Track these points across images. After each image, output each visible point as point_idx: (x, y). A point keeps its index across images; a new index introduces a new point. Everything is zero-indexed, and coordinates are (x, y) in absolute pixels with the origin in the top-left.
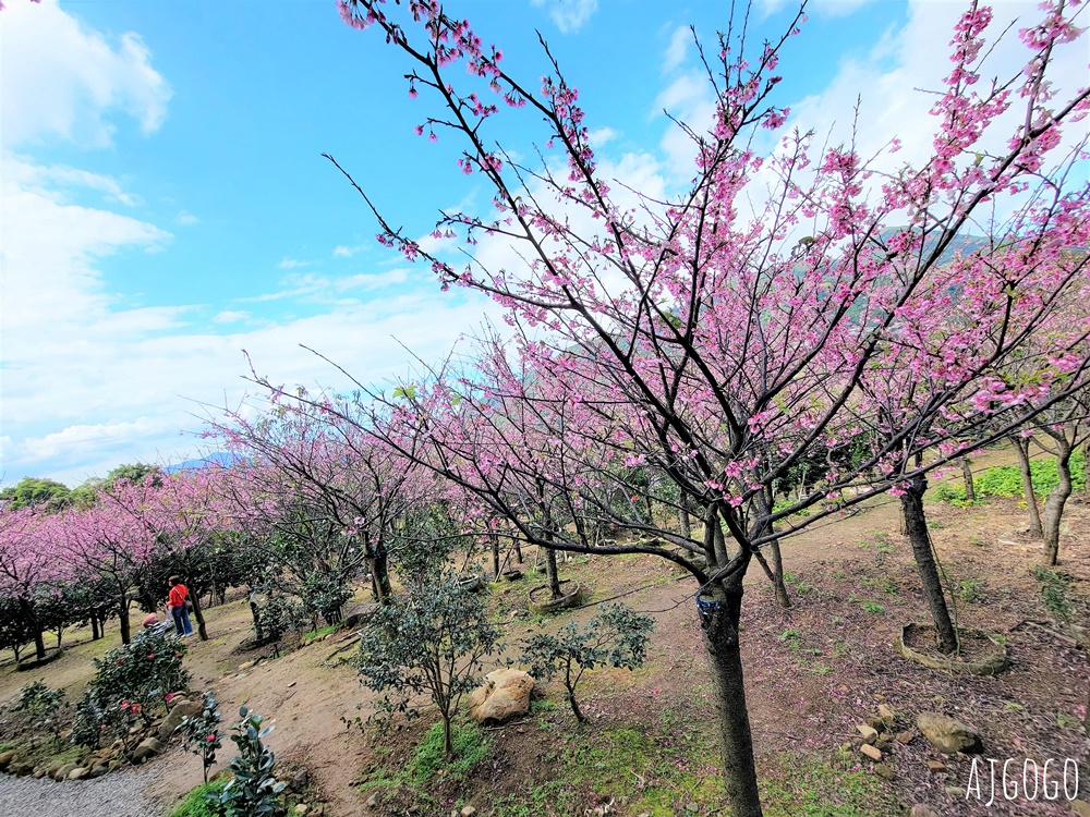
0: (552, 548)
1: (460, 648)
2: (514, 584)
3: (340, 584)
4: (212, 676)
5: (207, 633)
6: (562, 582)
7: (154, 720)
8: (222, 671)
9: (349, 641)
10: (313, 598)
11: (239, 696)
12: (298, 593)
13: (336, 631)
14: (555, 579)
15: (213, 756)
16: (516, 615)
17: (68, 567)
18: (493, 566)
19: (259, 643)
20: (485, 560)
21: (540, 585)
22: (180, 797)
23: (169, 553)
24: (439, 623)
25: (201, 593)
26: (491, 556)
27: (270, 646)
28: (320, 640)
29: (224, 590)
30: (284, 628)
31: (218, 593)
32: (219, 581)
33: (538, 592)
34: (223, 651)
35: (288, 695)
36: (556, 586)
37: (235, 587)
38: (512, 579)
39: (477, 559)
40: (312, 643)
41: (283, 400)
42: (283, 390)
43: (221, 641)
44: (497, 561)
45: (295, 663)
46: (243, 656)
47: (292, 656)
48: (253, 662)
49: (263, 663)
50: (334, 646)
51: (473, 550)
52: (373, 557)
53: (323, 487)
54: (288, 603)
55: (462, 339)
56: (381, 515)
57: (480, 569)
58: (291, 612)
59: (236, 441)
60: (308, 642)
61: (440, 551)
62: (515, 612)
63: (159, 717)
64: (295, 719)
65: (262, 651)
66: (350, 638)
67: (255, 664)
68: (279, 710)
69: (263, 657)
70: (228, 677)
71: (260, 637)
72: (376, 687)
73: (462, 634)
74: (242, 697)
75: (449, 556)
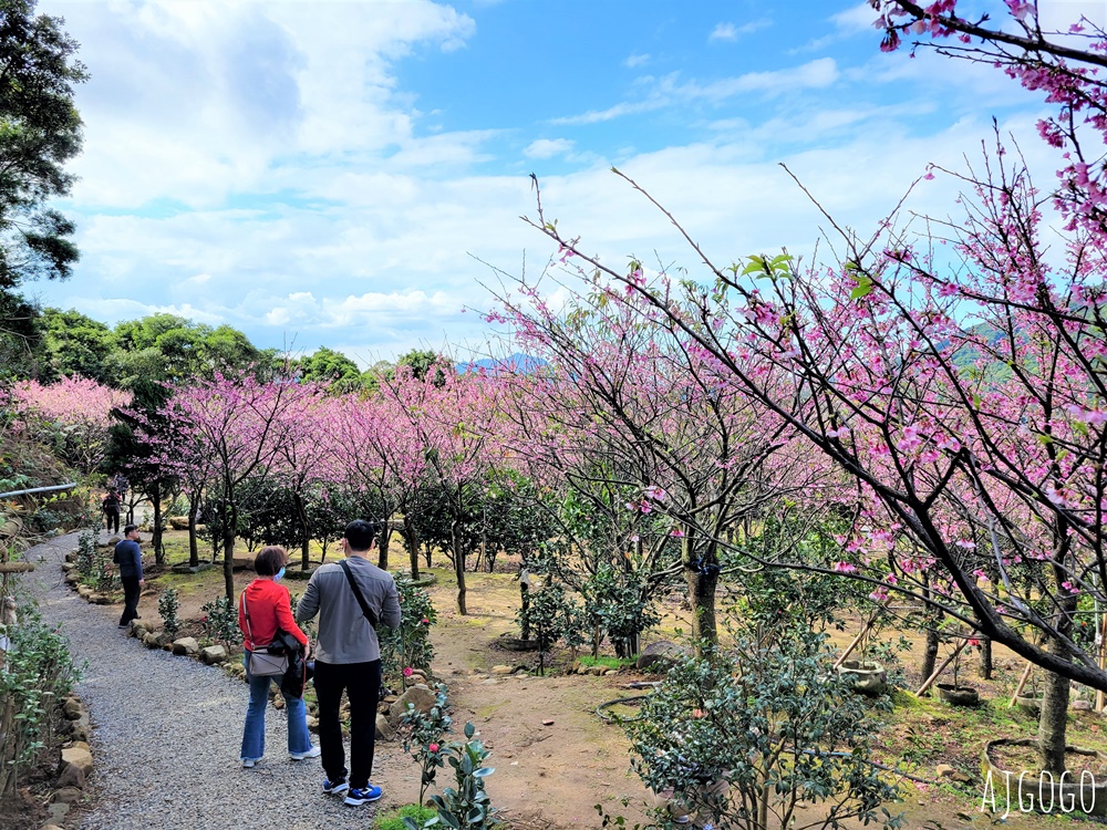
0: (1063, 674)
1: (808, 785)
2: (956, 714)
3: (643, 599)
4: (462, 667)
5: (467, 606)
6: (1071, 751)
7: (389, 694)
8: (474, 665)
9: (636, 693)
10: (599, 604)
11: (483, 707)
12: (583, 590)
13: (623, 670)
14: (1058, 737)
15: (433, 773)
16: (946, 773)
17: (341, 467)
18: (922, 662)
19: (521, 646)
20: (905, 644)
21: (1018, 736)
22: (394, 808)
23: (439, 481)
24: (777, 723)
25: (469, 548)
26: (920, 642)
27: (535, 654)
28: (598, 674)
29: (494, 554)
30: (557, 635)
31: (488, 555)
32: (492, 538)
33: (1013, 750)
34: (481, 637)
35: (540, 735)
36: (1056, 755)
37: (509, 553)
38: (957, 702)
39: (888, 636)
40: (586, 673)
41: (605, 280)
42: (576, 248)
43: (481, 622)
44: (932, 655)
45: (558, 694)
46: (501, 655)
47: (558, 681)
48: (510, 668)
49: (522, 675)
50: (615, 690)
51: (884, 616)
52: (696, 570)
53: (635, 431)
54: (567, 601)
55: (930, 176)
56: (721, 501)
57: (891, 658)
58: (567, 615)
59: (530, 333)
60: (581, 670)
61: (822, 601)
62: (947, 767)
63: (395, 693)
64: (542, 775)
65: (526, 658)
66: (640, 688)
67: (512, 673)
68: (525, 752)
69: (524, 667)
70: (479, 675)
71: (525, 636)
72: (652, 782)
73: (819, 762)
74: (485, 711)
75: (836, 613)
